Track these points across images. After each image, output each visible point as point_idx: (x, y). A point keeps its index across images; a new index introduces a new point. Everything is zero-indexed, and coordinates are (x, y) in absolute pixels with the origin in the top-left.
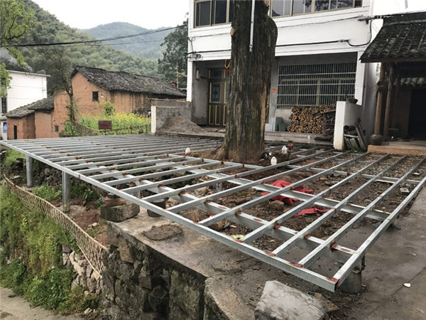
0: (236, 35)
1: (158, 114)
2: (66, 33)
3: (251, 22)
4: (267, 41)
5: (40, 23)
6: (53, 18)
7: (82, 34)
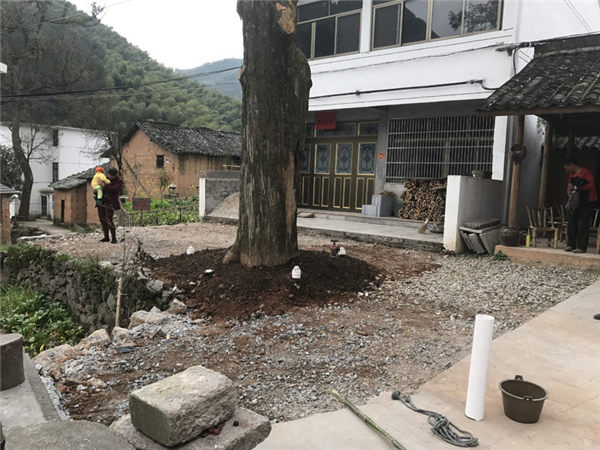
1: (208, 190)
2: (158, 74)
4: (293, 88)
5: (126, 62)
6: (144, 55)
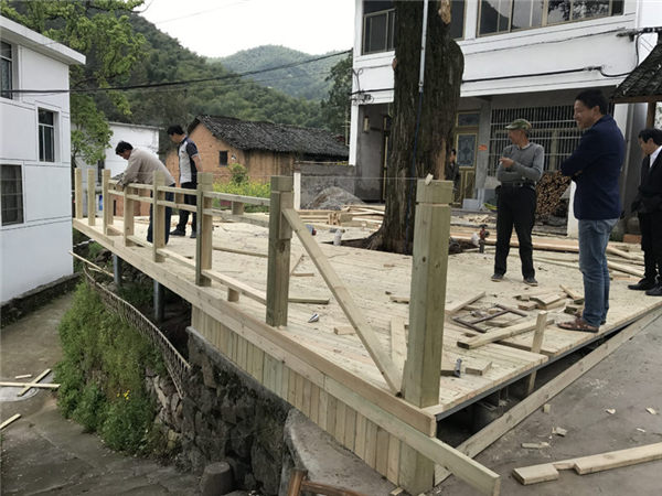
0: (400, 68)
1: (303, 185)
2: (191, 65)
3: (420, 48)
4: (447, 76)
7: (214, 64)
